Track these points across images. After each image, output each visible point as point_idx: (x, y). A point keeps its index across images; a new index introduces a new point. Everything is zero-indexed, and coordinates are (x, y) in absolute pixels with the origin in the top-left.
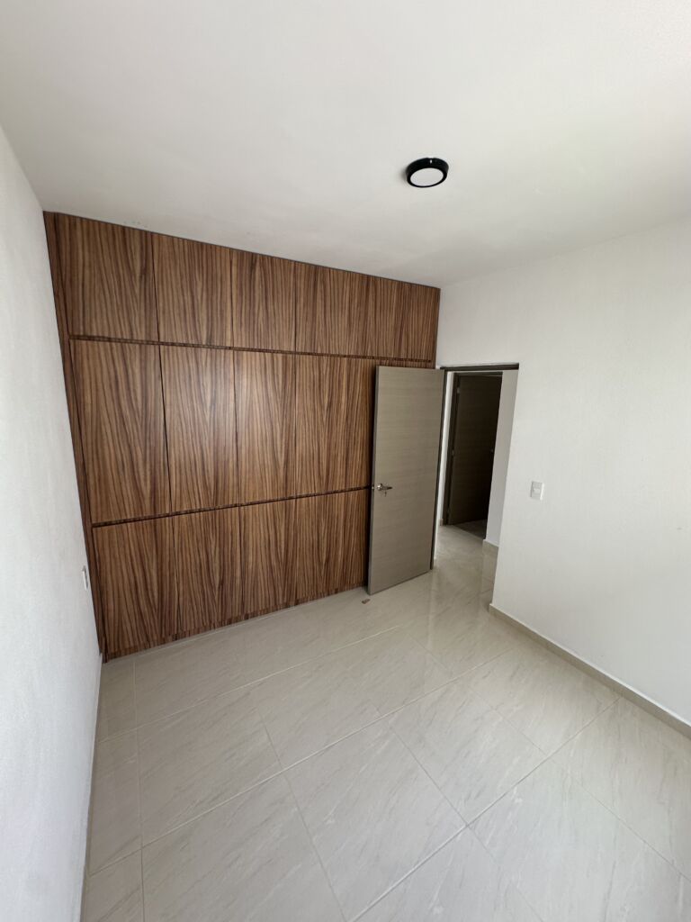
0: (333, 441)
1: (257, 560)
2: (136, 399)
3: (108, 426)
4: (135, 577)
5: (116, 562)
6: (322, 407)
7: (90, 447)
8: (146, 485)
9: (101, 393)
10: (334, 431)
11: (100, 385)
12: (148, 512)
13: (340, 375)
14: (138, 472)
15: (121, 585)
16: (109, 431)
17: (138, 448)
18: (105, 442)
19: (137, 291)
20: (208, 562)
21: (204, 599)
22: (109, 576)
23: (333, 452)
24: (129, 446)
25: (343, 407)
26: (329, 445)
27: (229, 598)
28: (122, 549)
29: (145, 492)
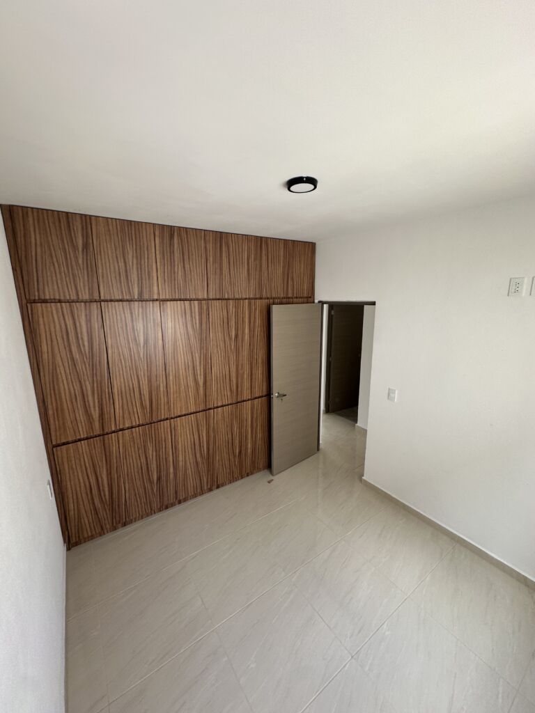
0: (240, 363)
1: (186, 458)
2: (84, 346)
3: (62, 368)
4: (90, 482)
5: (73, 473)
6: (230, 339)
7: (48, 385)
8: (95, 410)
9: (55, 343)
10: (241, 356)
11: (54, 337)
12: (97, 431)
13: (243, 313)
14: (88, 401)
15: (78, 489)
16: (63, 372)
17: (87, 383)
18: (60, 380)
19: (80, 261)
20: (147, 464)
21: (145, 493)
22: (69, 483)
23: (240, 372)
24: (80, 382)
25: (247, 337)
26: (237, 366)
27: (165, 490)
28: (77, 461)
29: (94, 417)
